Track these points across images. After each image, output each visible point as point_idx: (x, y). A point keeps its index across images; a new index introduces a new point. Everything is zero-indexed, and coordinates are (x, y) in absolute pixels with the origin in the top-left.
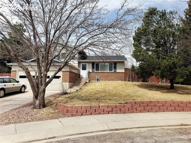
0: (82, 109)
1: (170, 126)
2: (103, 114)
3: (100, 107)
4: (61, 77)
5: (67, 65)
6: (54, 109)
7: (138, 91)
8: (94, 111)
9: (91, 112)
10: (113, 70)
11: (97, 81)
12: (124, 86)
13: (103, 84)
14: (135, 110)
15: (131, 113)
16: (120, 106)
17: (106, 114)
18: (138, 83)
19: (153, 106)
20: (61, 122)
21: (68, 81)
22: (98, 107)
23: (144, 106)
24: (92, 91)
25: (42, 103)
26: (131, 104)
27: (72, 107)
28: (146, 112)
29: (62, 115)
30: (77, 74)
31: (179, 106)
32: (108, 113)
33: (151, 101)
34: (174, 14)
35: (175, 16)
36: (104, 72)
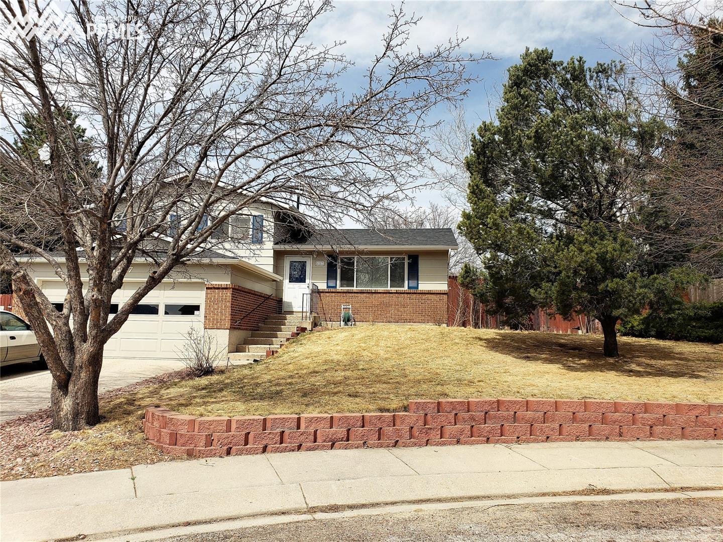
0: (229, 429)
1: (544, 495)
2: (309, 449)
3: (303, 425)
4: (202, 308)
5: (183, 263)
6: (131, 431)
7: (477, 363)
8: (278, 438)
9: (264, 442)
10: (406, 282)
11: (346, 324)
12: (434, 345)
13: (359, 336)
14: (435, 436)
15: (420, 446)
16: (380, 418)
17: (323, 448)
18: (490, 333)
19: (506, 419)
20: (133, 479)
21: (228, 325)
22: (294, 424)
23: (472, 418)
24: (305, 362)
25: (85, 409)
26: (422, 413)
27: (193, 422)
28: (478, 443)
29: (151, 451)
30: (267, 298)
31: (604, 421)
32: (332, 447)
33: (498, 401)
34: (614, 76)
35: (615, 83)
36: (373, 289)
